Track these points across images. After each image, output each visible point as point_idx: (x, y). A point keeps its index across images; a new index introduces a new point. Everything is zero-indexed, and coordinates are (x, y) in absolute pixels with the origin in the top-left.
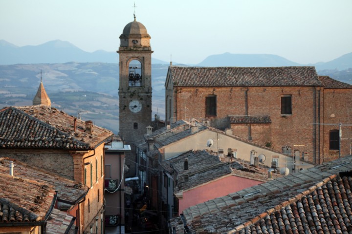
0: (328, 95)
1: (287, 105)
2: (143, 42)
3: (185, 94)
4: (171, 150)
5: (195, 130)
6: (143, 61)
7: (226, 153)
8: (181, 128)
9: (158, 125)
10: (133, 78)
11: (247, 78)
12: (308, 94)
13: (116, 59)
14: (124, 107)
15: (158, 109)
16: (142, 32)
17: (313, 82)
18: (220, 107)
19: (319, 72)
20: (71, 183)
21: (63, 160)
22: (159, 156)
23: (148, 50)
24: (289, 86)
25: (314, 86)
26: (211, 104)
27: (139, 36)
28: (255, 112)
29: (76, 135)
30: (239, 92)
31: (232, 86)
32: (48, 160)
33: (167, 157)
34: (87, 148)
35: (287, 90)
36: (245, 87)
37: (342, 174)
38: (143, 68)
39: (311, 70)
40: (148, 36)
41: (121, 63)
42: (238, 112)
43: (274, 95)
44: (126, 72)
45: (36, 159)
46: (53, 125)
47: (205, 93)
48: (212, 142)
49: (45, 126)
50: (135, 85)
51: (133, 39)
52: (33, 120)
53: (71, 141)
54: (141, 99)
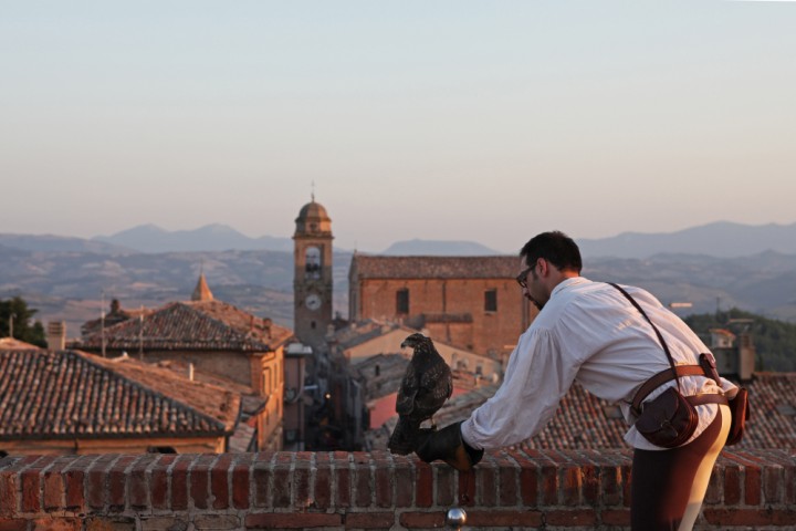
1: (491, 301)
2: (323, 226)
3: (372, 287)
4: (358, 353)
5: (385, 329)
6: (322, 248)
8: (368, 328)
9: (341, 324)
10: (310, 268)
11: (445, 269)
13: (290, 247)
14: (299, 303)
15: (341, 306)
16: (321, 215)
18: (413, 303)
21: (239, 364)
23: (328, 236)
24: (493, 278)
26: (403, 299)
27: (318, 220)
28: (454, 309)
29: (254, 335)
30: (435, 286)
31: (427, 278)
32: (221, 364)
33: (353, 362)
34: (266, 350)
35: (492, 283)
36: (442, 279)
38: (322, 257)
40: (328, 220)
41: (297, 251)
42: (434, 310)
43: (477, 289)
44: (303, 263)
45: (208, 363)
46: (226, 323)
47: (396, 286)
49: (217, 325)
50: (312, 277)
51: (310, 223)
52: (203, 318)
53: (249, 342)
54: (320, 293)
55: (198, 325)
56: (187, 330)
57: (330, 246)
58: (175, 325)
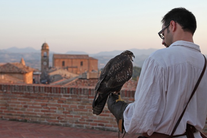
0: (92, 62)
1: (82, 64)
2: (47, 48)
3: (57, 61)
4: (51, 74)
5: (57, 69)
6: (47, 52)
7: (64, 74)
8: (55, 69)
9: (50, 68)
10: (45, 57)
11: (72, 57)
12: (87, 61)
13: (40, 52)
14: (42, 64)
15: (51, 64)
18: (65, 64)
19: (90, 56)
20: (22, 81)
22: (48, 76)
23: (48, 50)
25: (88, 59)
26: (63, 63)
27: (46, 46)
28: (74, 65)
29: (24, 70)
30: (70, 61)
31: (68, 59)
33: (51, 76)
34: (26, 73)
35: (82, 60)
36: (72, 59)
37: (80, 79)
38: (47, 54)
39: (87, 56)
40: (48, 46)
41: (42, 53)
42: (70, 65)
43: (79, 61)
44: (43, 55)
45: (14, 75)
46: (19, 67)
47: (62, 60)
48: (61, 72)
49: (17, 68)
50: (45, 58)
51: (44, 47)
52: (14, 66)
54: (46, 62)
55: (13, 68)
56: (10, 69)
57: (49, 52)
58: (8, 67)
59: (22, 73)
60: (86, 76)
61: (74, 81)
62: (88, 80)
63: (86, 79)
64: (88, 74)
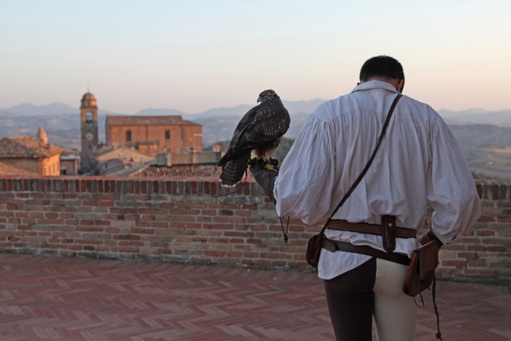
0: (188, 130)
1: (167, 135)
2: (93, 103)
3: (115, 130)
4: (102, 159)
5: (115, 148)
6: (93, 113)
7: (129, 159)
8: (110, 147)
9: (100, 146)
10: (88, 122)
11: (147, 122)
12: (178, 130)
13: (79, 112)
14: (83, 137)
15: (102, 137)
16: (92, 98)
17: (180, 123)
18: (133, 136)
19: (184, 118)
21: (32, 164)
22: (97, 162)
23: (95, 107)
24: (168, 125)
25: (181, 125)
26: (129, 134)
27: (90, 100)
28: (151, 138)
29: (40, 151)
30: (143, 129)
31: (139, 125)
32: (25, 164)
33: (101, 162)
34: (44, 157)
35: (168, 128)
36: (146, 126)
37: (152, 166)
38: (93, 116)
39: (179, 118)
40: (95, 100)
41: (82, 115)
42: (143, 139)
43: (162, 130)
44: (84, 119)
46: (28, 146)
47: (125, 129)
48: (121, 154)
49: (24, 147)
50: (89, 126)
51: (87, 102)
52: (17, 144)
53: (37, 154)
54: (93, 133)
55: (15, 147)
56: (10, 149)
57: (96, 112)
58: (4, 147)
59: (35, 158)
60: (166, 160)
61: (140, 171)
62: (169, 167)
63: (165, 166)
64: (169, 157)
